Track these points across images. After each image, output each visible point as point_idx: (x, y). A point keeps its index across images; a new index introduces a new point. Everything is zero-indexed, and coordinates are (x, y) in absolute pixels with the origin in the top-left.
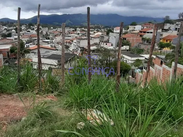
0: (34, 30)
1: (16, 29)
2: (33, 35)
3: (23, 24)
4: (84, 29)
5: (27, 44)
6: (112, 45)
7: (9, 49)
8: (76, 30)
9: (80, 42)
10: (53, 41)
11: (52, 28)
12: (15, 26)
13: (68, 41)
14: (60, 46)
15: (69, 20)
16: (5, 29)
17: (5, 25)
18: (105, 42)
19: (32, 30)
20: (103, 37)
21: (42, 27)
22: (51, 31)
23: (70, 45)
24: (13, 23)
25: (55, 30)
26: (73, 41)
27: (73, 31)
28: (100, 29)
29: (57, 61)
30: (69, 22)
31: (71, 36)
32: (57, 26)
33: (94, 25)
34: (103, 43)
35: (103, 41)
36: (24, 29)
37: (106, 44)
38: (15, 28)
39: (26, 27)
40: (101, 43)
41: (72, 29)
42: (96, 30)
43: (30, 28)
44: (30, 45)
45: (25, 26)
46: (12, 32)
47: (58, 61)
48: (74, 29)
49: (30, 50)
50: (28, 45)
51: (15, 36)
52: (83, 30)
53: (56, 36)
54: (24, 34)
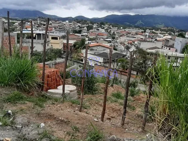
0: (104, 29)
1: (87, 27)
2: (100, 33)
3: (95, 23)
4: (155, 31)
5: (89, 41)
6: (176, 51)
7: (73, 44)
8: (145, 32)
9: (140, 44)
10: (118, 41)
11: (122, 28)
12: (88, 24)
13: (131, 42)
15: (140, 21)
16: (79, 26)
17: (79, 22)
18: (168, 47)
19: (102, 29)
20: (169, 40)
21: (112, 26)
22: (119, 31)
23: (131, 46)
24: (86, 21)
25: (123, 30)
26: (134, 42)
27: (142, 32)
28: (174, 32)
30: (141, 22)
31: (135, 37)
32: (127, 26)
33: (168, 27)
34: (166, 47)
36: (96, 27)
37: (170, 49)
38: (87, 25)
39: (97, 26)
40: (164, 48)
42: (168, 33)
43: (101, 27)
44: (92, 42)
45: (97, 24)
46: (84, 29)
49: (90, 47)
52: (153, 32)
53: (121, 36)
54: (93, 32)
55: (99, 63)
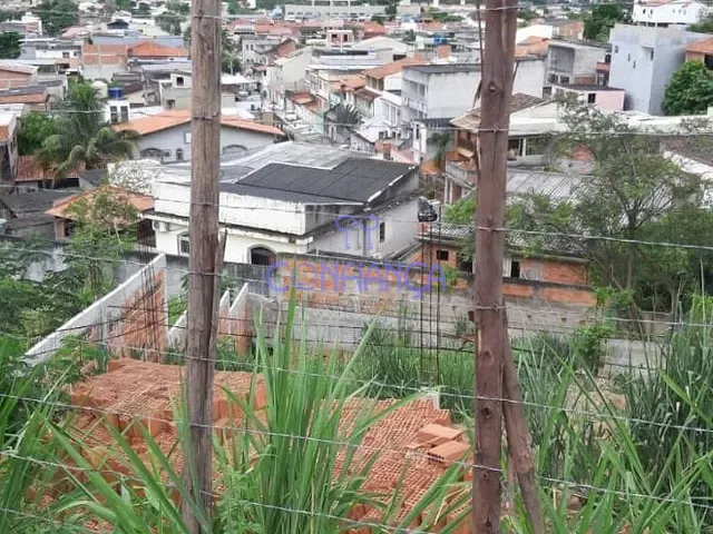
0: (149, 18)
1: (43, 12)
2: (145, 44)
4: (443, 8)
5: (112, 103)
6: (627, 104)
7: (11, 133)
8: (392, 14)
9: (423, 87)
10: (265, 81)
11: (252, 3)
13: (354, 81)
14: (301, 111)
18: (580, 86)
19: (136, 15)
20: (571, 51)
23: (363, 106)
25: (267, 15)
26: (381, 82)
27: (378, 19)
29: (302, 207)
31: (365, 53)
35: (571, 81)
36: (92, 9)
37: (592, 99)
40: (560, 94)
41: (369, 10)
43: (123, 3)
44: (133, 105)
46: (23, 27)
47: (309, 208)
48: (380, 9)
49: (135, 137)
50: (118, 104)
51: (39, 53)
53: (275, 50)
54: (96, 41)
55: (284, 240)
